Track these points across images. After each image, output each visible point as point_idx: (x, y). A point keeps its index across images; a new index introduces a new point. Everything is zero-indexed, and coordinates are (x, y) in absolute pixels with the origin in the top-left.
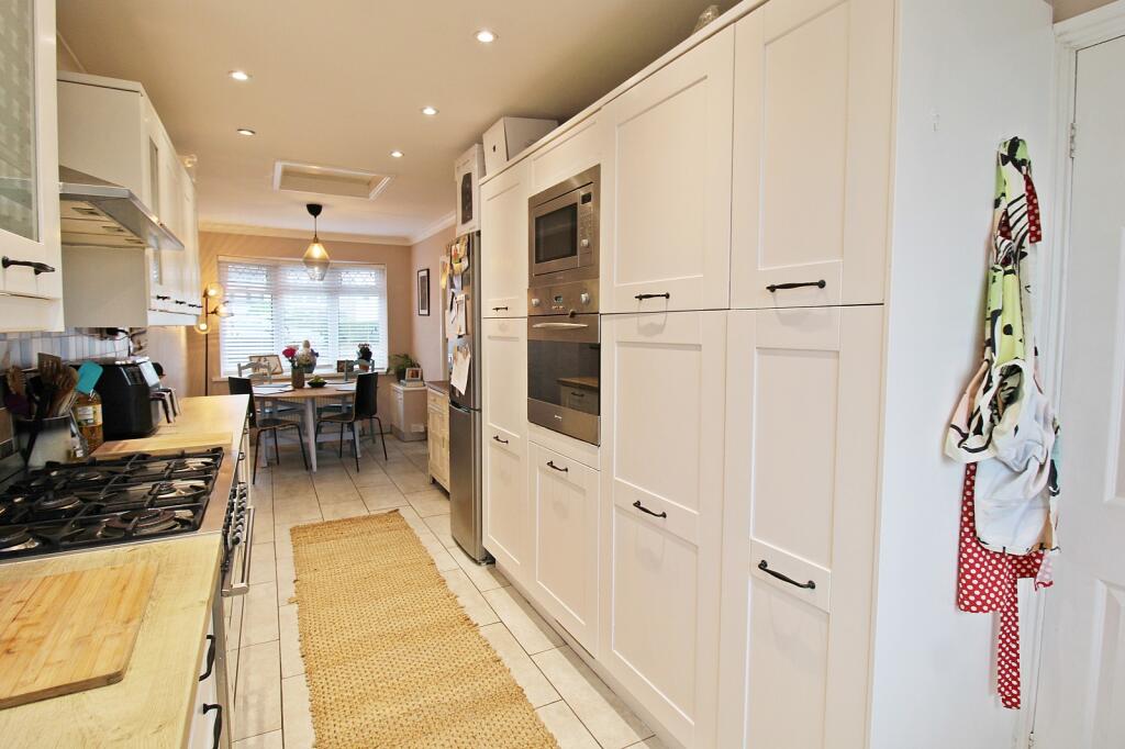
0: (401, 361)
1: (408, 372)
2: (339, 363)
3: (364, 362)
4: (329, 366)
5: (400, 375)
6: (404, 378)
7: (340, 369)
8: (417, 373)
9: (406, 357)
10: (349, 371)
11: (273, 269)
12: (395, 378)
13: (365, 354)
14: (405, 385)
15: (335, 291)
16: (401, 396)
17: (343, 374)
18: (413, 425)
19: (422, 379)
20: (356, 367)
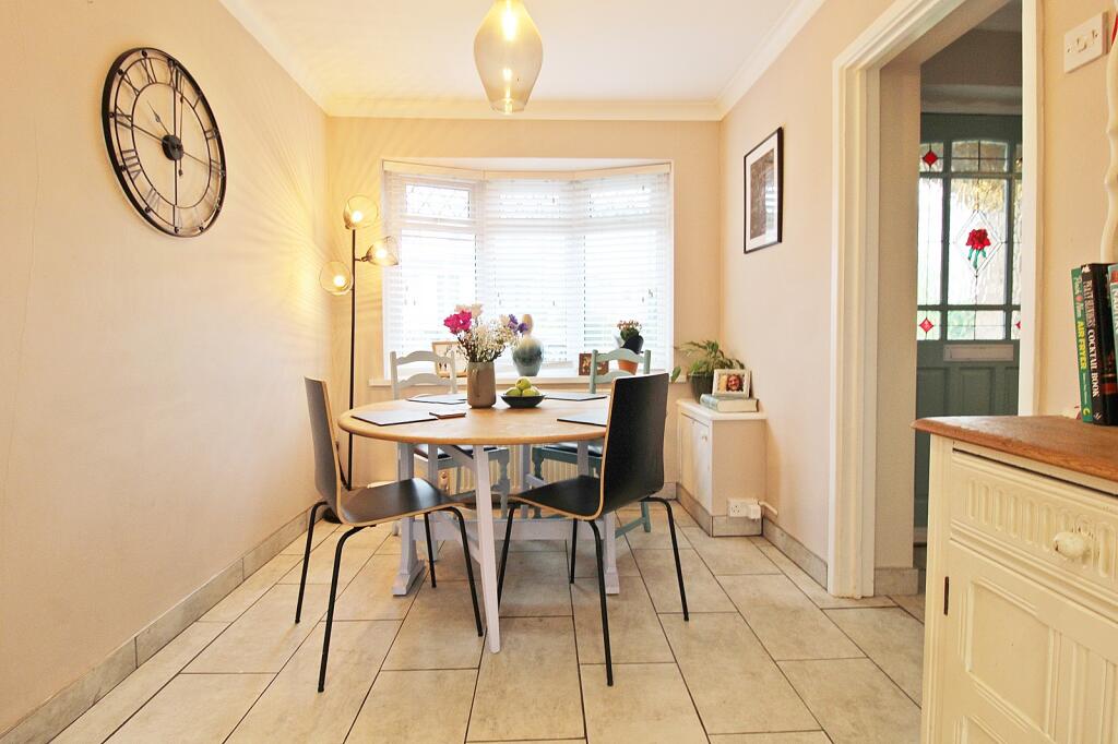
0: (701, 356)
1: (720, 379)
2: (583, 357)
3: (629, 354)
4: (565, 364)
5: (701, 384)
6: (709, 391)
7: (584, 371)
8: (739, 380)
9: (714, 347)
10: (599, 373)
11: (478, 186)
12: (688, 390)
13: (632, 339)
14: (714, 407)
15: (577, 226)
16: (708, 431)
17: (587, 379)
18: (733, 502)
19: (751, 395)
20: (614, 365)
